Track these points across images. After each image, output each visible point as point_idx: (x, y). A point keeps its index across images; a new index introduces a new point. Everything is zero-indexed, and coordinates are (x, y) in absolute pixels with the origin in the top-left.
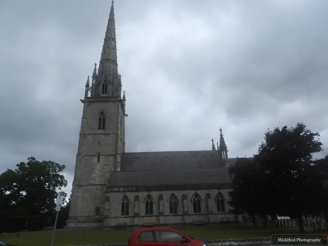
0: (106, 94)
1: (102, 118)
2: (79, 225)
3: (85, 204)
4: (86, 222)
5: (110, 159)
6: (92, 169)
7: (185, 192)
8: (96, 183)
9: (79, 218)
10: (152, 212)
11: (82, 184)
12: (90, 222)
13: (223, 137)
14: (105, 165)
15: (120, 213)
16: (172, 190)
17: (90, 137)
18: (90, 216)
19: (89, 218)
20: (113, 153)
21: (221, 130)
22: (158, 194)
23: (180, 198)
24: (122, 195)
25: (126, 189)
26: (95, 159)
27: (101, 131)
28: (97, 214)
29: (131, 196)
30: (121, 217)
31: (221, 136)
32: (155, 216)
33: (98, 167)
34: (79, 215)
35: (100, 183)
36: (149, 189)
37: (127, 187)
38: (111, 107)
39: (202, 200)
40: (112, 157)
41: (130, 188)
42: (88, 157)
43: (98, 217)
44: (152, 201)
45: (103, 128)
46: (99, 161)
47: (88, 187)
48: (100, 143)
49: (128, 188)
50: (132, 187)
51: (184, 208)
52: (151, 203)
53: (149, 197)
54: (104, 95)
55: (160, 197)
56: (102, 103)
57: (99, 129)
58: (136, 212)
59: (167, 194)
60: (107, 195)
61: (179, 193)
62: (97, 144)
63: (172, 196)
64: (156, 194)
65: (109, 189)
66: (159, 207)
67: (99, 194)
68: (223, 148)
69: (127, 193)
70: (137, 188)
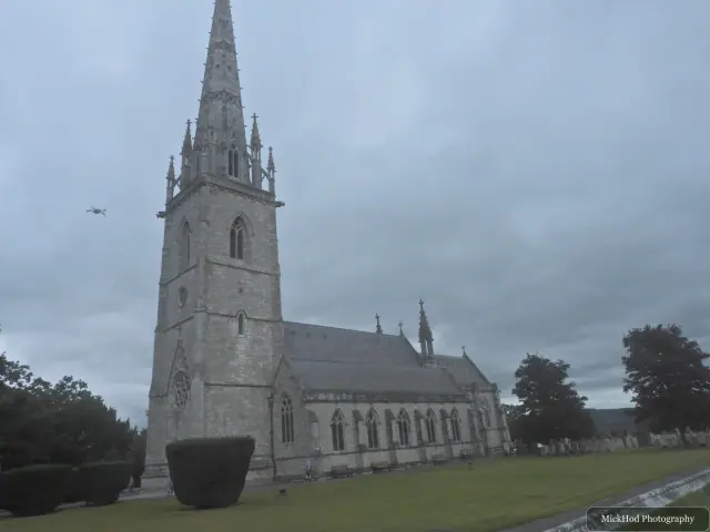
0: (236, 175)
1: (237, 231)
5: (264, 329)
6: (231, 348)
7: (416, 407)
8: (241, 381)
10: (376, 443)
11: (212, 382)
13: (426, 315)
14: (255, 341)
15: (332, 446)
16: (402, 402)
17: (219, 271)
20: (268, 317)
21: (421, 303)
22: (384, 408)
23: (412, 417)
25: (338, 398)
26: (235, 325)
27: (239, 263)
30: (334, 455)
31: (422, 313)
32: (384, 450)
33: (242, 345)
35: (248, 382)
37: (340, 392)
38: (256, 211)
39: (436, 421)
40: (267, 325)
41: (344, 396)
42: (218, 319)
44: (377, 422)
45: (241, 257)
46: (241, 332)
47: (226, 389)
48: (241, 291)
49: (341, 395)
50: (347, 393)
51: (420, 434)
52: (374, 425)
53: (370, 415)
54: (232, 178)
55: (389, 415)
56: (240, 198)
57: (233, 255)
58: (361, 442)
59: (395, 408)
60: (309, 407)
61: (410, 408)
62: (236, 290)
63: (401, 413)
64: (380, 408)
65: (310, 395)
66: (390, 433)
67: (250, 406)
68: (425, 335)
69: (340, 406)
70: (355, 394)
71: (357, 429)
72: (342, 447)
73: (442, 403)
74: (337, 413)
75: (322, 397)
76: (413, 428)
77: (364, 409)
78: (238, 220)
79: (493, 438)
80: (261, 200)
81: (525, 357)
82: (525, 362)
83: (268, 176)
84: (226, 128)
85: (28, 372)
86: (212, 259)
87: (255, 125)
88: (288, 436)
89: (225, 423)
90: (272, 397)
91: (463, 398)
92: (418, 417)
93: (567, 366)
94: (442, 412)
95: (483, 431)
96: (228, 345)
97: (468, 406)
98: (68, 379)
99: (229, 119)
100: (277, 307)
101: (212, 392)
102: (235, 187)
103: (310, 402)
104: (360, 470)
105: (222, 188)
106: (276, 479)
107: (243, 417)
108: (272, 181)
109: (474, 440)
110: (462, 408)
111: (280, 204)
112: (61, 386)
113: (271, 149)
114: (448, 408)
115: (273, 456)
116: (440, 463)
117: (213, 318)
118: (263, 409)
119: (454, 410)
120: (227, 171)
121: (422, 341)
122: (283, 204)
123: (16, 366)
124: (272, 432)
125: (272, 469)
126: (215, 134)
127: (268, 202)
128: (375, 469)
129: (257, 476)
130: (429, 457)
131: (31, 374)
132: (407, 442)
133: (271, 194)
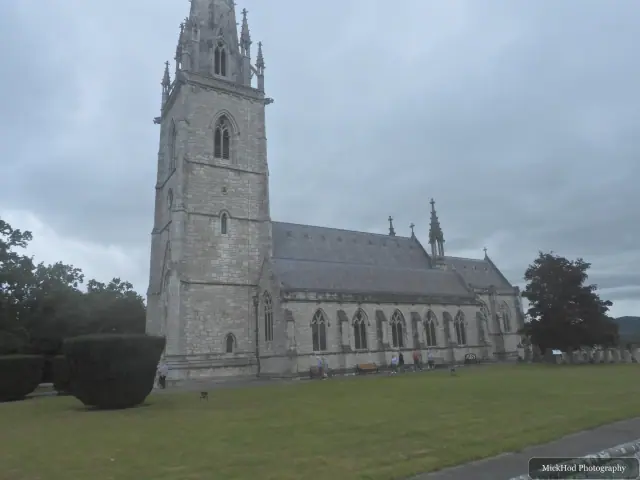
0: (224, 74)
1: (222, 131)
2: (193, 374)
3: (201, 327)
4: (208, 368)
5: (250, 229)
6: (213, 248)
7: (414, 308)
8: (223, 279)
9: (187, 358)
10: (365, 346)
11: (191, 280)
12: (214, 367)
13: (437, 215)
14: (240, 241)
15: (312, 346)
16: (396, 303)
17: (200, 171)
18: (215, 355)
19: (212, 357)
20: (255, 217)
21: (433, 203)
22: (375, 309)
23: (408, 319)
24: (313, 308)
25: (320, 297)
26: (217, 224)
27: (222, 162)
28: (229, 350)
29: (330, 311)
30: (313, 354)
31: (433, 213)
32: (373, 352)
33: (225, 245)
34: (189, 352)
35: (231, 281)
36: (359, 298)
37: (322, 292)
38: (241, 109)
39: (438, 324)
40: (253, 225)
41: (328, 295)
42: (199, 218)
43: (230, 355)
44: (366, 323)
45: (226, 157)
46: (224, 230)
47: (207, 288)
48: (224, 190)
49: (324, 295)
50: (331, 293)
51: (416, 336)
52: (363, 325)
53: (359, 315)
54: (220, 76)
55: (380, 316)
56: (224, 96)
57: (217, 154)
58: (345, 343)
59: (388, 310)
60: (285, 306)
61: (406, 310)
62: (218, 190)
63: (396, 314)
64: (370, 309)
65: (288, 294)
66: (380, 334)
67: (232, 305)
68: (436, 235)
69: (322, 306)
70: (340, 295)
71: (341, 330)
72: (324, 347)
73: (444, 304)
74: (318, 312)
75: (301, 296)
76: (409, 329)
77: (351, 309)
78: (223, 119)
79: (512, 342)
80: (247, 98)
81: (538, 257)
82: (537, 261)
83: (255, 72)
84: (212, 26)
85: (80, 274)
86: (192, 159)
87: (245, 20)
88: (269, 335)
89: (205, 320)
90: (257, 296)
91: (472, 301)
92: (415, 318)
93: (586, 266)
94: (445, 315)
95: (499, 335)
96: (209, 244)
97: (478, 309)
98: (117, 281)
99: (217, 16)
100: (264, 206)
101: (192, 290)
102: (220, 86)
103: (286, 301)
104: (343, 371)
105: (205, 87)
106: (260, 376)
107: (225, 314)
108: (261, 77)
109: (482, 344)
110: (470, 312)
111: (269, 101)
112: (111, 286)
113: (260, 44)
114: (453, 310)
115: (257, 354)
116: (438, 366)
117: (192, 217)
118: (247, 307)
119: (459, 313)
120: (213, 71)
121: (432, 241)
122: (272, 101)
123: (70, 269)
124: (257, 330)
125: (256, 367)
126: (199, 32)
127: (256, 99)
128: (360, 371)
129: (241, 373)
130: (425, 360)
131: (82, 276)
132: (401, 344)
133: (260, 90)
